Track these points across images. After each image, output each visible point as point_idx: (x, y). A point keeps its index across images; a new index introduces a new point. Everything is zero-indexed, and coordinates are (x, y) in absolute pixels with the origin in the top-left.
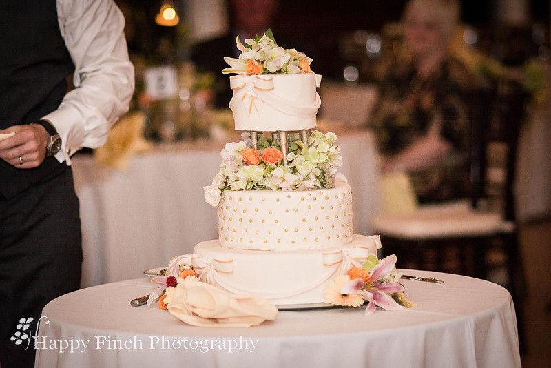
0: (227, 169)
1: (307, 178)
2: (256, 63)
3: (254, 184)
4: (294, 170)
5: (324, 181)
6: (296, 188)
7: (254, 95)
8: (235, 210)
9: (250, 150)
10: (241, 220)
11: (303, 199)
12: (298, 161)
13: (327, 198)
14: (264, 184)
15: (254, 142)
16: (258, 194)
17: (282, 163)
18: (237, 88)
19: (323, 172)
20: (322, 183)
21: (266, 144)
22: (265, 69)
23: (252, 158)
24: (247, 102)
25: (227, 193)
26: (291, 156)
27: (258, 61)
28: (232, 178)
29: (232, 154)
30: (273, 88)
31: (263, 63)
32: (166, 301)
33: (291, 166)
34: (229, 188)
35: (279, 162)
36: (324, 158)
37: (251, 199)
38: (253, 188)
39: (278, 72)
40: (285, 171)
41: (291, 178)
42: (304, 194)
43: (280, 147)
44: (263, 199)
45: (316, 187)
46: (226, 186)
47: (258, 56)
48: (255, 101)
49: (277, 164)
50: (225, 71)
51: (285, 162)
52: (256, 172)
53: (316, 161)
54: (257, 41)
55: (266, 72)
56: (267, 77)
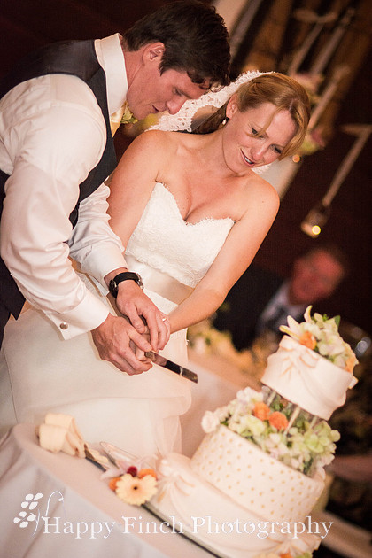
0: (235, 408)
1: (297, 457)
2: (313, 338)
3: (250, 435)
4: (289, 445)
5: (308, 469)
6: (282, 459)
7: (295, 363)
8: (221, 446)
9: (263, 405)
10: (221, 457)
11: (282, 472)
12: (298, 439)
13: (302, 484)
14: (258, 439)
15: (270, 400)
16: (248, 445)
17: (283, 432)
18: (285, 349)
19: (311, 461)
20: (305, 469)
21: (278, 407)
22: (317, 347)
23: (261, 412)
24: (285, 365)
25: (223, 428)
26: (294, 431)
27: (316, 338)
28: (235, 418)
29: (247, 399)
30: (314, 367)
31: (318, 341)
32: (118, 484)
33: (289, 439)
34: (227, 425)
35: (281, 430)
36: (320, 450)
37: (240, 445)
38: (246, 438)
39: (326, 357)
40: (281, 441)
41: (284, 449)
42: (286, 469)
43: (289, 418)
44: (250, 452)
45: (298, 470)
46: (225, 422)
47: (318, 333)
48: (293, 369)
49: (278, 430)
50: (283, 328)
51: (285, 433)
52: (258, 426)
53: (312, 448)
54: (324, 320)
55: (316, 350)
56: (315, 355)
